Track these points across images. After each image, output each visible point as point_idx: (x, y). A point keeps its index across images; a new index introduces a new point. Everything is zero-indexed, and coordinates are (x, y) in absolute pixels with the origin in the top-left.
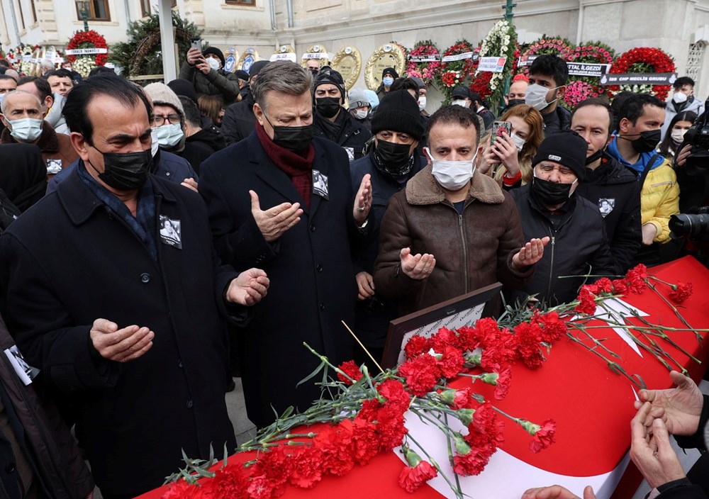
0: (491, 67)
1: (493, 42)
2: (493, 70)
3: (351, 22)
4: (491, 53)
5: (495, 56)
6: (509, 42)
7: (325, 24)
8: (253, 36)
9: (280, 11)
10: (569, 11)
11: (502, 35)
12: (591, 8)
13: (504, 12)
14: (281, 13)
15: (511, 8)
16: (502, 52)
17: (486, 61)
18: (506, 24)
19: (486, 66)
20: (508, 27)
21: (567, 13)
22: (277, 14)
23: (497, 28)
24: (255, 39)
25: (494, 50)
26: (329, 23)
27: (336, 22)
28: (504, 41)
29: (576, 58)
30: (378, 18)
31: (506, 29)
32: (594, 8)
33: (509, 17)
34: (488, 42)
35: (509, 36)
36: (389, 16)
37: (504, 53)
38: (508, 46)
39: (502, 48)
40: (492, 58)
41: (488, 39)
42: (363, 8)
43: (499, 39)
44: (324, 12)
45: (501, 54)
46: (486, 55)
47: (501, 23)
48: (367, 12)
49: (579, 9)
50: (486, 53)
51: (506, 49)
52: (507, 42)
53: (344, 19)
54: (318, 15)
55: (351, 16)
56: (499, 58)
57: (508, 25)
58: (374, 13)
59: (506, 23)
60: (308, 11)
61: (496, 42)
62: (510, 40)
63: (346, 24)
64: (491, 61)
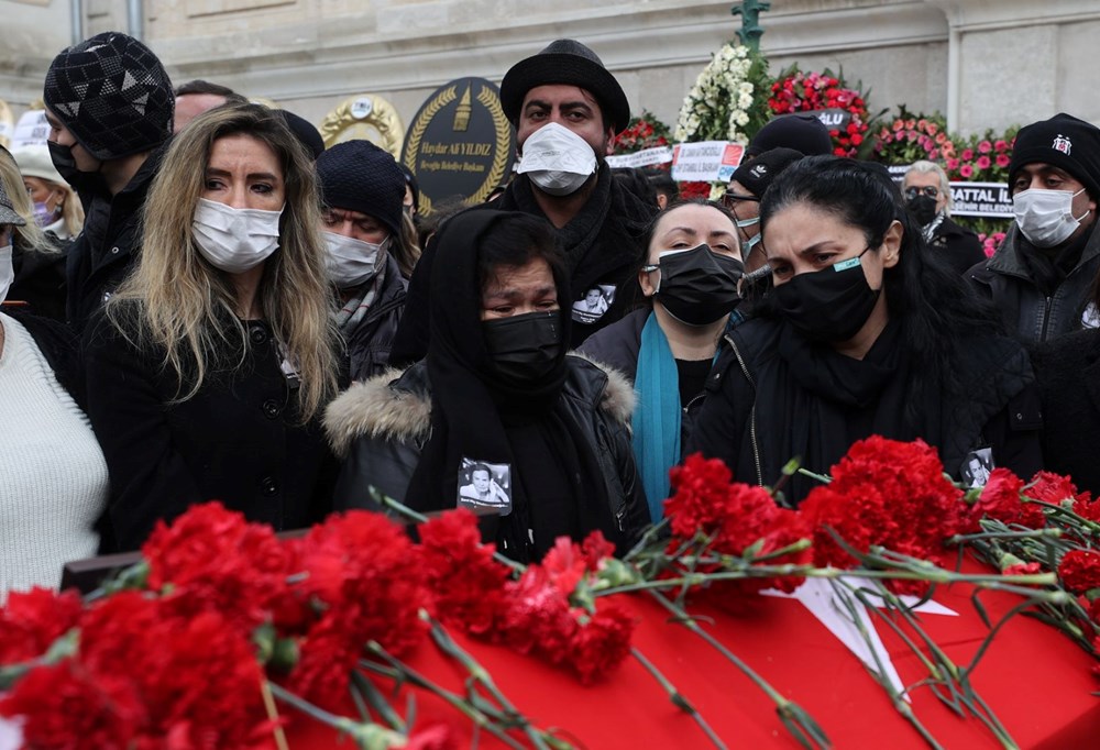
0: (707, 168)
1: (712, 104)
2: (710, 177)
3: (321, 52)
4: (706, 133)
5: (714, 138)
6: (750, 100)
7: (240, 53)
8: (11, 76)
9: (102, 10)
10: (925, 44)
11: (731, 81)
12: (977, 36)
13: (737, 23)
14: (105, 15)
15: (756, 12)
16: (733, 127)
17: (691, 154)
18: (743, 54)
19: (692, 168)
20: (748, 62)
21: (918, 49)
22: (91, 17)
23: (718, 65)
24: (14, 85)
25: (712, 123)
26: (254, 52)
27: (276, 51)
28: (738, 96)
29: (983, 171)
30: (403, 44)
31: (741, 68)
32: (985, 38)
33: (751, 36)
34: (696, 102)
35: (751, 86)
36: (432, 41)
37: (739, 129)
38: (749, 112)
39: (733, 116)
40: (708, 144)
41: (696, 94)
42: (359, 14)
43: (724, 94)
44: (243, 23)
45: (732, 134)
46: (694, 138)
47: (729, 53)
48: (370, 27)
49: (947, 41)
50: (691, 132)
51: (743, 119)
52: (746, 99)
53: (300, 43)
54: (222, 27)
55: (322, 35)
56: (725, 143)
57: (748, 56)
58: (391, 30)
59: (742, 51)
60: (192, 17)
61: (719, 102)
62: (754, 95)
63: (304, 57)
64: (705, 152)
